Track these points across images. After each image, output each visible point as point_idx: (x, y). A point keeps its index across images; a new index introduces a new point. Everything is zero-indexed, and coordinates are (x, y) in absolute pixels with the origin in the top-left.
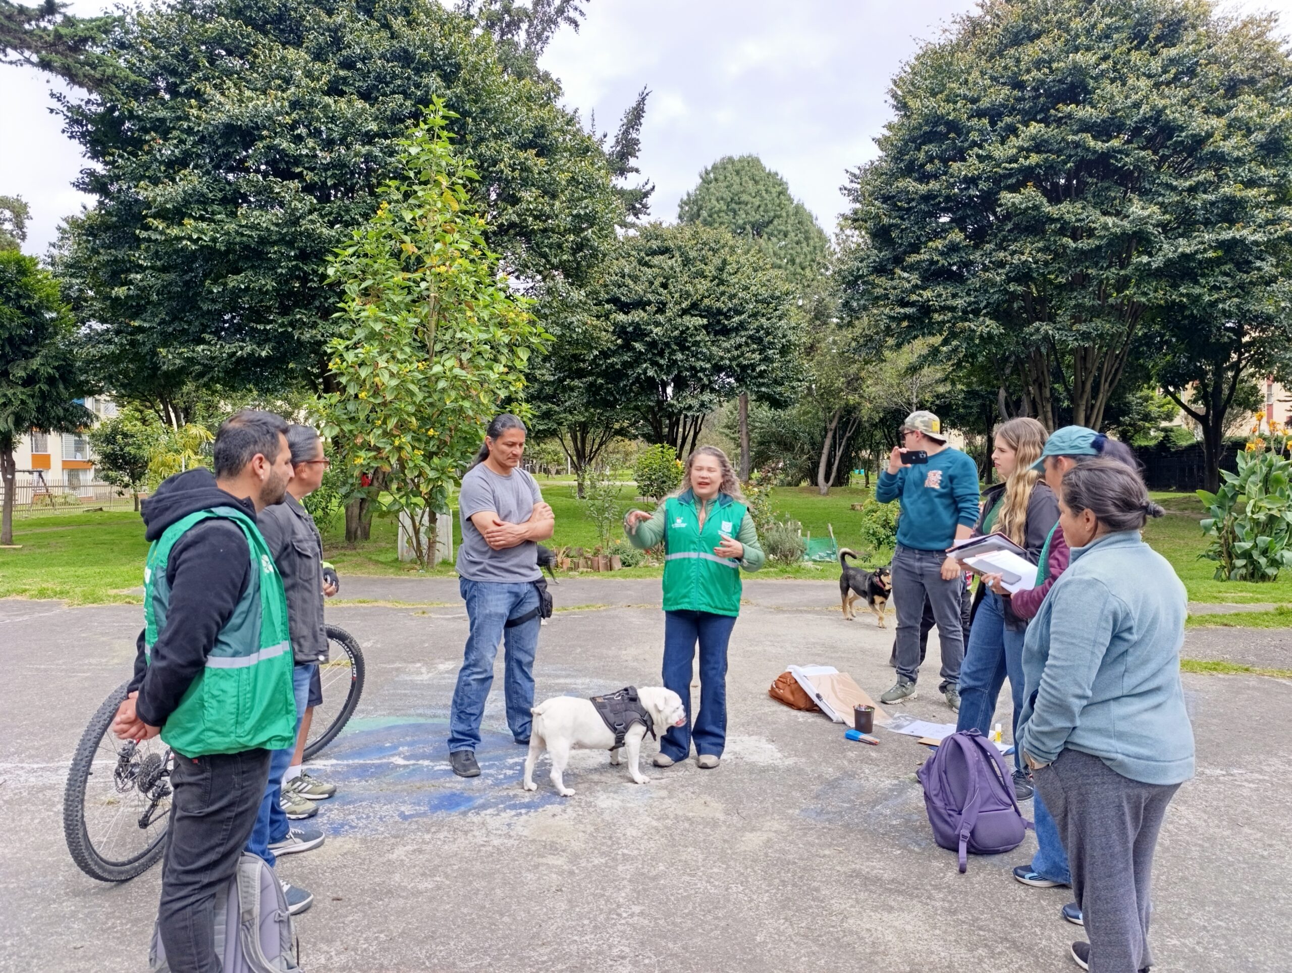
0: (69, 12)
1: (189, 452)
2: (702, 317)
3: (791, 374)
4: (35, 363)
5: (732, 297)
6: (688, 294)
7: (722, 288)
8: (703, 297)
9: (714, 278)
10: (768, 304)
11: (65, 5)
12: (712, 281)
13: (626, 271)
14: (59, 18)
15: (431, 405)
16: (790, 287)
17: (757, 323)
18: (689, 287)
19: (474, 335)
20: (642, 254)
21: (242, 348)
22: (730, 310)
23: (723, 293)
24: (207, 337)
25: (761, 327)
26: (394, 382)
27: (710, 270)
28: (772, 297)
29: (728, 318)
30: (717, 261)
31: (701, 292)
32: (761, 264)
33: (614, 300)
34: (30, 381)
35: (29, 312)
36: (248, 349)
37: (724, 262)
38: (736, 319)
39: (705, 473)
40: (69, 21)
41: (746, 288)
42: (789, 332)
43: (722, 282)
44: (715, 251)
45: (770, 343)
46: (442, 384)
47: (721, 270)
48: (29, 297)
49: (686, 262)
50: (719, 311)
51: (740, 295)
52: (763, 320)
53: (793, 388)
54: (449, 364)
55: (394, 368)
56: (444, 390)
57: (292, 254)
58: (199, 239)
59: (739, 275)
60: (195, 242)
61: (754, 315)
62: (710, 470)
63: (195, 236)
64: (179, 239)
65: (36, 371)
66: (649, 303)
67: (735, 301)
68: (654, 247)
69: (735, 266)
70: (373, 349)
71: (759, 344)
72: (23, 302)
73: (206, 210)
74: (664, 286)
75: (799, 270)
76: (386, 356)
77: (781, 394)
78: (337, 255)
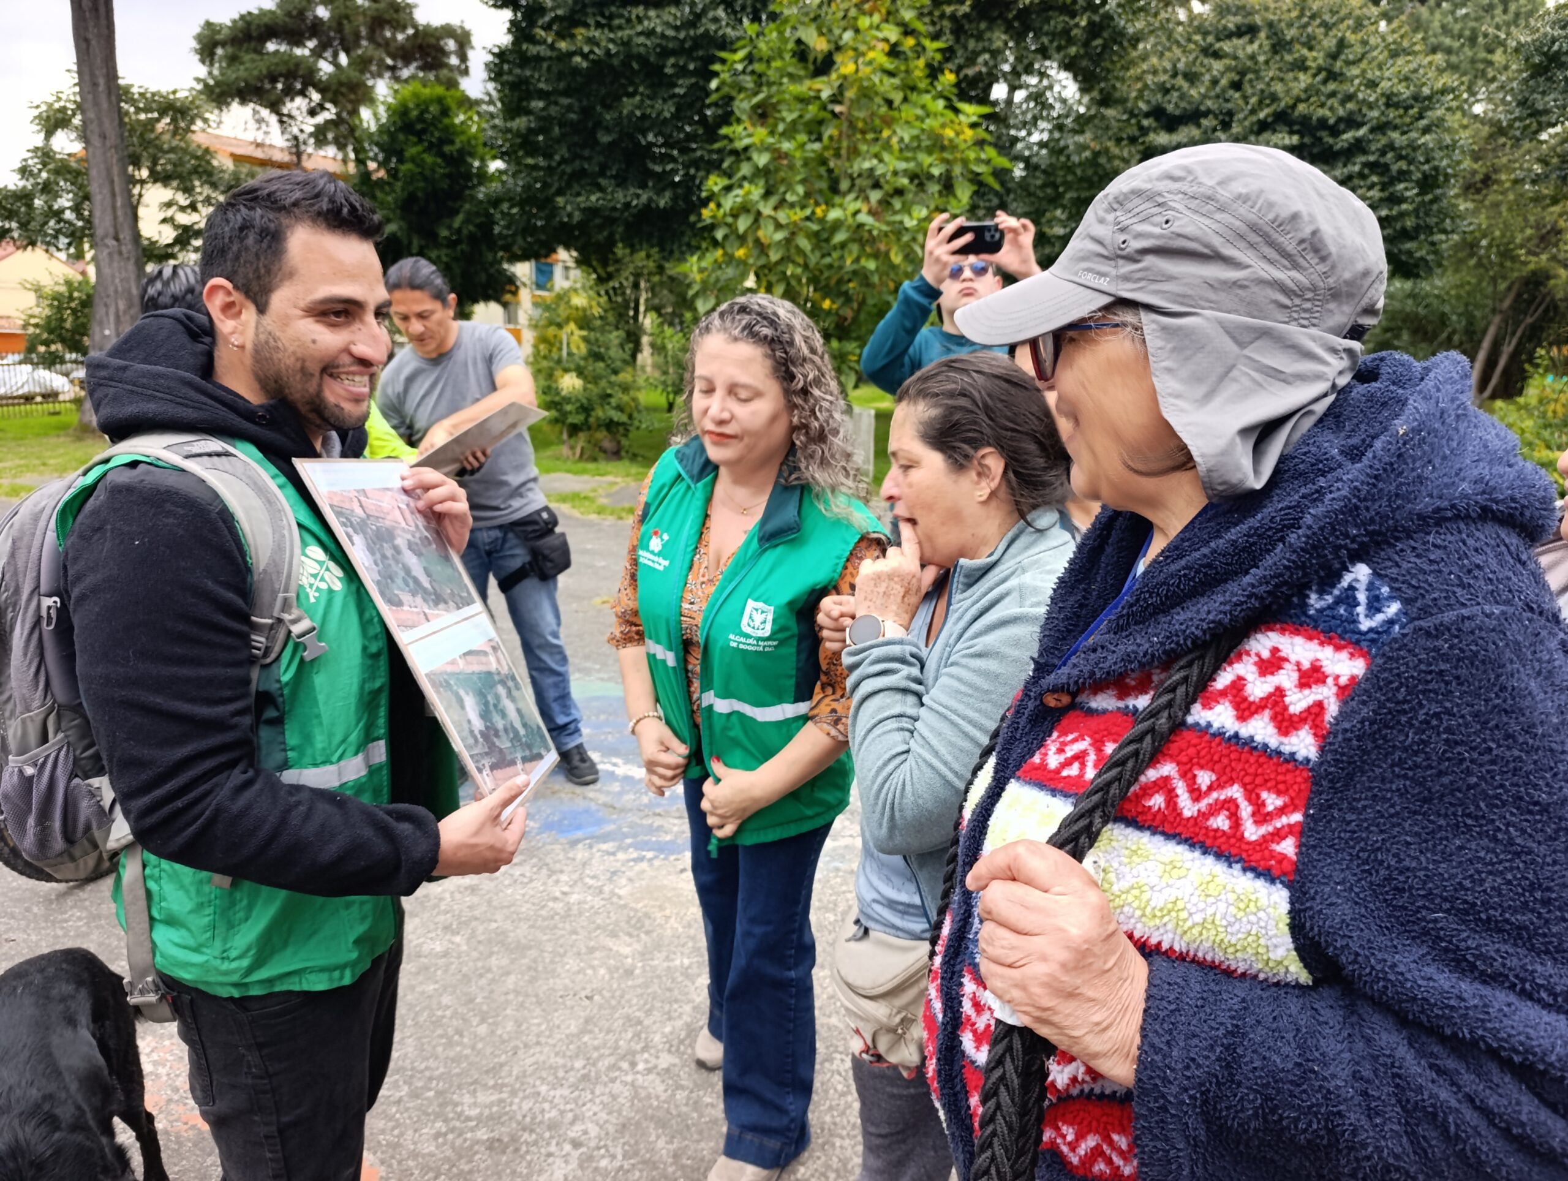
1: (572, 326)
2: (1291, 133)
3: (1432, 221)
4: (458, 221)
5: (1350, 97)
6: (1274, 98)
7: (1332, 86)
8: (1299, 100)
9: (1320, 70)
10: (1407, 109)
12: (1315, 76)
13: (1181, 66)
15: (830, 266)
16: (1449, 79)
17: (1384, 141)
18: (1278, 87)
19: (890, 165)
20: (1210, 39)
21: (638, 196)
22: (1340, 120)
23: (1333, 94)
24: (603, 182)
25: (1391, 146)
26: (779, 236)
27: (1316, 58)
28: (1416, 98)
29: (1335, 132)
30: (1330, 43)
31: (1295, 92)
32: (1405, 44)
33: (1158, 113)
35: (450, 160)
36: (644, 198)
37: (1342, 44)
38: (1348, 136)
41: (1372, 84)
42: (1438, 154)
43: (1332, 76)
44: (1327, 27)
45: (1401, 172)
46: (840, 237)
47: (1334, 56)
49: (1279, 45)
50: (1323, 123)
51: (1360, 96)
52: (1395, 135)
53: (1433, 244)
54: (852, 207)
55: (782, 216)
56: (843, 245)
57: (691, 67)
58: (592, 52)
59: (1364, 65)
60: (585, 56)
61: (1381, 128)
63: (586, 50)
64: (571, 54)
65: (459, 231)
66: (1207, 113)
67: (1350, 106)
68: (1231, 26)
69: (1359, 49)
70: (755, 192)
71: (1381, 174)
72: (447, 149)
73: (603, 15)
74: (1237, 86)
75: (1483, 55)
76: (773, 200)
77: (1410, 253)
78: (723, 61)
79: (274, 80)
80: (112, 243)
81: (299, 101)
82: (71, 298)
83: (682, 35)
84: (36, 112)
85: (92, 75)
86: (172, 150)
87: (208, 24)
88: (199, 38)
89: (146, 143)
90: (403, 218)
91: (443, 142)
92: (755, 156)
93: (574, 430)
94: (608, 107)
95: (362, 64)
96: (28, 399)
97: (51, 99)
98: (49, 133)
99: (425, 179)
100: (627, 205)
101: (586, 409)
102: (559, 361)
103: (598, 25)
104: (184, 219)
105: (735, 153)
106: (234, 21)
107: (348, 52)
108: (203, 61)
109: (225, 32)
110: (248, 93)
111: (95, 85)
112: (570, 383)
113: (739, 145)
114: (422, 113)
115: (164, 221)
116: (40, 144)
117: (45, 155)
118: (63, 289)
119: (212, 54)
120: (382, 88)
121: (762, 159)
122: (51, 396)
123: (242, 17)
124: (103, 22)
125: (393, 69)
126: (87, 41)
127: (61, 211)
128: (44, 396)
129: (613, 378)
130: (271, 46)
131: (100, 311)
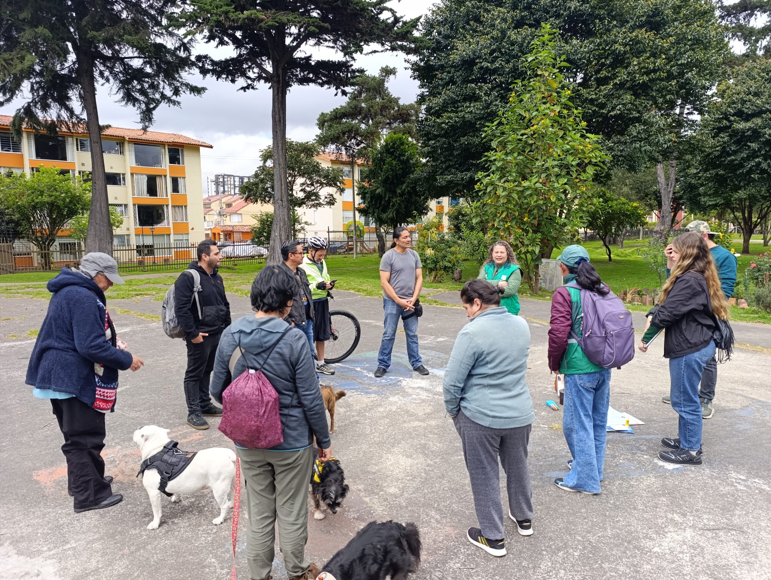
0: (404, 19)
1: (433, 230)
4: (404, 186)
11: (402, 17)
14: (401, 24)
21: (466, 175)
26: (505, 193)
34: (401, 195)
35: (403, 162)
39: (499, 254)
40: (405, 23)
46: (529, 192)
48: (404, 155)
54: (534, 181)
55: (506, 186)
56: (530, 196)
58: (449, 122)
60: (447, 124)
62: (501, 252)
63: (447, 121)
70: (496, 177)
72: (401, 158)
76: (503, 180)
78: (488, 127)
79: (344, 134)
80: (280, 202)
81: (353, 141)
82: (267, 221)
83: (483, 112)
84: (261, 153)
85: (277, 143)
86: (306, 163)
87: (323, 114)
88: (318, 120)
89: (297, 162)
90: (383, 187)
91: (400, 155)
92: (496, 163)
93: (431, 270)
94: (456, 141)
95: (377, 125)
96: (253, 257)
97: (266, 148)
98: (265, 161)
99: (392, 170)
100: (462, 179)
101: (435, 262)
102: (427, 243)
103: (452, 111)
104: (308, 189)
105: (491, 161)
106: (331, 112)
107: (372, 120)
108: (320, 129)
109: (328, 116)
110: (335, 139)
111: (278, 147)
112: (429, 252)
113: (492, 158)
114: (394, 144)
115: (301, 190)
116: (262, 165)
117: (263, 169)
118: (265, 217)
119: (323, 125)
120: (385, 133)
121: (499, 164)
122: (261, 256)
123: (334, 110)
124: (282, 125)
125: (390, 124)
126: (276, 132)
127: (267, 188)
128: (259, 256)
129: (448, 249)
130: (344, 120)
131: (274, 227)
